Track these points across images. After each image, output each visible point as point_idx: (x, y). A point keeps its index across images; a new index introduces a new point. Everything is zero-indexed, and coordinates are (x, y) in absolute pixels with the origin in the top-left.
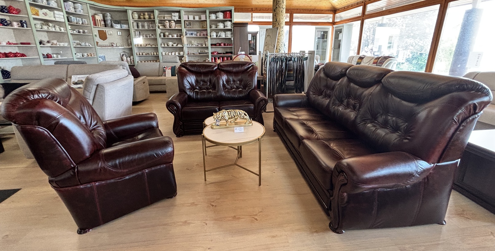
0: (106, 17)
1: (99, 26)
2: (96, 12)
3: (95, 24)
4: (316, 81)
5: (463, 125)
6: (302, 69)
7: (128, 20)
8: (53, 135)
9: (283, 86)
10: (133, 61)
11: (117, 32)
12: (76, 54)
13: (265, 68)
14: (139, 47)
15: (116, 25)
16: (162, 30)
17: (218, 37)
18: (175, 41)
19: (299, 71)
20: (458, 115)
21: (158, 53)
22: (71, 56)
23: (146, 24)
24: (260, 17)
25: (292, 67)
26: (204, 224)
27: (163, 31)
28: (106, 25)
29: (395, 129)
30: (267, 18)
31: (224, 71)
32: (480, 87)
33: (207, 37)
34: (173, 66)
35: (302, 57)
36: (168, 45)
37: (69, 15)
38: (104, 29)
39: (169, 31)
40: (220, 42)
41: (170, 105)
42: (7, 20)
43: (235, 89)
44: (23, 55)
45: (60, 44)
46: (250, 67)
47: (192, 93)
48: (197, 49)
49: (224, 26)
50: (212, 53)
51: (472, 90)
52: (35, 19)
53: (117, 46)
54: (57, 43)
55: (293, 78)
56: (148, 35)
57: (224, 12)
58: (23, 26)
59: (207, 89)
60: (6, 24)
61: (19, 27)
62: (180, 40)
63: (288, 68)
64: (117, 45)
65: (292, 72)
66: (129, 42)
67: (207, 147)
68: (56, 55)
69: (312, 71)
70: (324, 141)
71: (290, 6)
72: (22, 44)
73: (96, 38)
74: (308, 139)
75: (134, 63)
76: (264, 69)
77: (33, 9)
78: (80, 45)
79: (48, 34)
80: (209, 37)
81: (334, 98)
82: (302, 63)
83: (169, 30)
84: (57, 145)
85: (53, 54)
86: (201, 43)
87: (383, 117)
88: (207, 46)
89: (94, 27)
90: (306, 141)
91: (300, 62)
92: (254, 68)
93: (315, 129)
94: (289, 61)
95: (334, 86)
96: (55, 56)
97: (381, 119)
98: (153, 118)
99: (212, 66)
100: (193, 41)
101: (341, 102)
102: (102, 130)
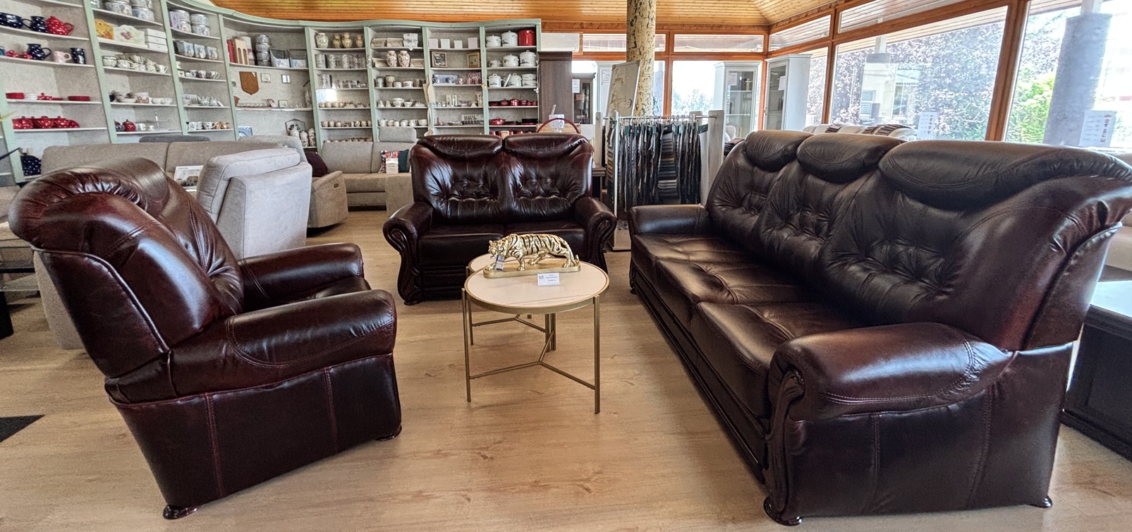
0: (260, 43)
1: (241, 62)
2: (238, 32)
3: (234, 58)
4: (727, 176)
5: (1077, 256)
6: (696, 151)
7: (306, 50)
8: (121, 276)
9: (651, 191)
10: (315, 140)
11: (282, 75)
12: (188, 123)
13: (610, 150)
14: (329, 110)
15: (280, 62)
16: (380, 70)
17: (505, 87)
18: (409, 95)
19: (689, 156)
20: (1063, 231)
21: (369, 123)
22: (178, 127)
23: (345, 58)
24: (599, 43)
25: (672, 147)
26: (463, 499)
27: (383, 74)
28: (257, 62)
29: (916, 274)
30: (616, 44)
31: (515, 154)
32: (1111, 166)
33: (480, 87)
34: (404, 150)
35: (695, 124)
36: (392, 105)
37: (178, 39)
38: (254, 70)
39: (397, 74)
40: (509, 98)
41: (393, 231)
42: (42, 47)
43: (543, 196)
44: (72, 124)
45: (156, 100)
46: (577, 145)
47: (443, 204)
48: (459, 113)
49: (519, 62)
50: (491, 122)
51: (1092, 173)
52: (103, 45)
53: (279, 107)
54: (148, 98)
55: (674, 172)
56: (350, 84)
57: (519, 31)
58: (76, 61)
59: (478, 195)
60: (39, 55)
61: (67, 62)
62: (420, 94)
63: (663, 149)
64: (280, 104)
65: (673, 159)
66: (308, 99)
67: (475, 325)
68: (144, 126)
69: (718, 157)
70: (747, 305)
71: (667, 18)
72: (71, 98)
73: (234, 88)
74: (710, 301)
75: (316, 145)
76: (609, 152)
77: (100, 24)
78: (199, 103)
79: (130, 79)
80: (485, 87)
81: (770, 209)
82: (695, 138)
83: (397, 72)
84: (129, 300)
85: (137, 123)
86: (466, 100)
87: (885, 248)
88: (480, 107)
89: (231, 65)
90: (705, 307)
91: (691, 136)
92: (585, 149)
93: (726, 281)
94: (666, 133)
95: (770, 183)
96: (142, 125)
97: (881, 252)
98: (353, 256)
99: (488, 143)
100: (449, 96)
101: (787, 220)
102: (235, 279)
